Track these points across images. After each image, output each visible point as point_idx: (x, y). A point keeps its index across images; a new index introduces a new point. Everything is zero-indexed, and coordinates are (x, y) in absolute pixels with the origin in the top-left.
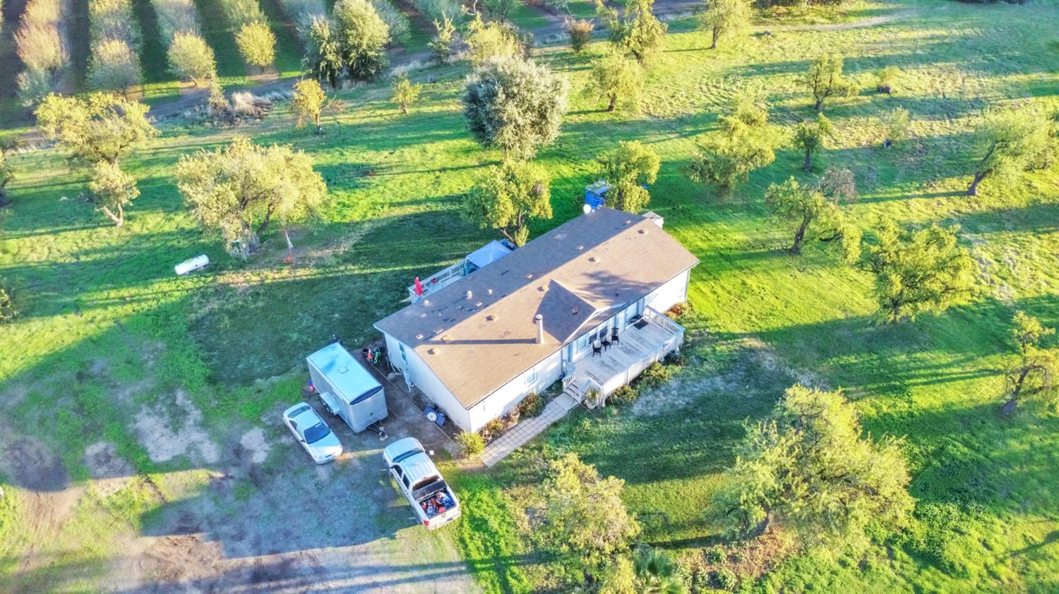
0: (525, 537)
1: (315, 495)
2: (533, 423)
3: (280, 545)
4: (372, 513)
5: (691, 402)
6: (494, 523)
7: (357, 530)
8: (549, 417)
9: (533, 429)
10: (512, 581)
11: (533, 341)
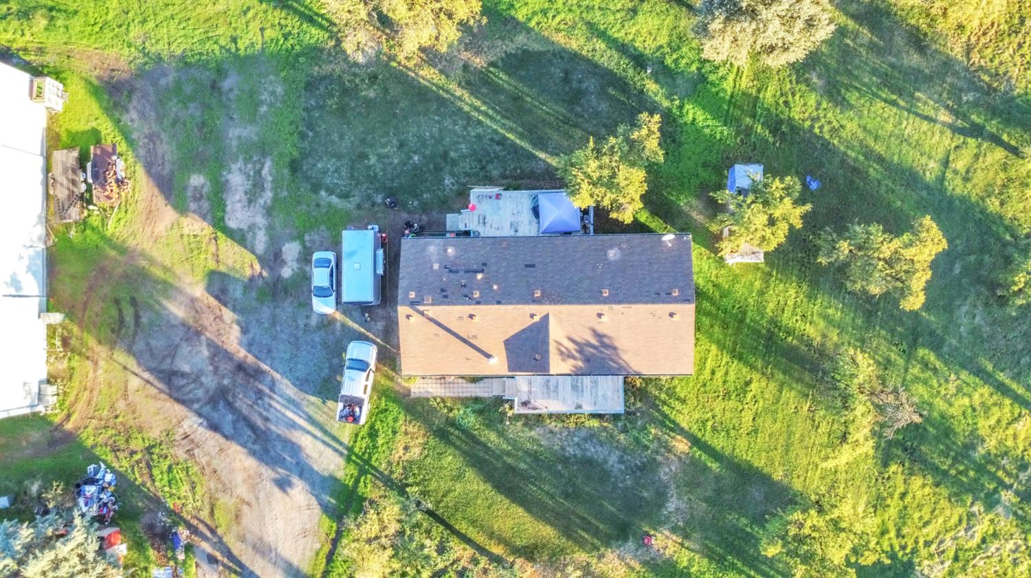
0: (390, 464)
1: (300, 334)
2: (465, 385)
3: (263, 356)
4: (323, 375)
5: (579, 456)
6: (380, 441)
7: (307, 381)
8: (478, 390)
9: (460, 390)
10: (362, 484)
11: (488, 356)
